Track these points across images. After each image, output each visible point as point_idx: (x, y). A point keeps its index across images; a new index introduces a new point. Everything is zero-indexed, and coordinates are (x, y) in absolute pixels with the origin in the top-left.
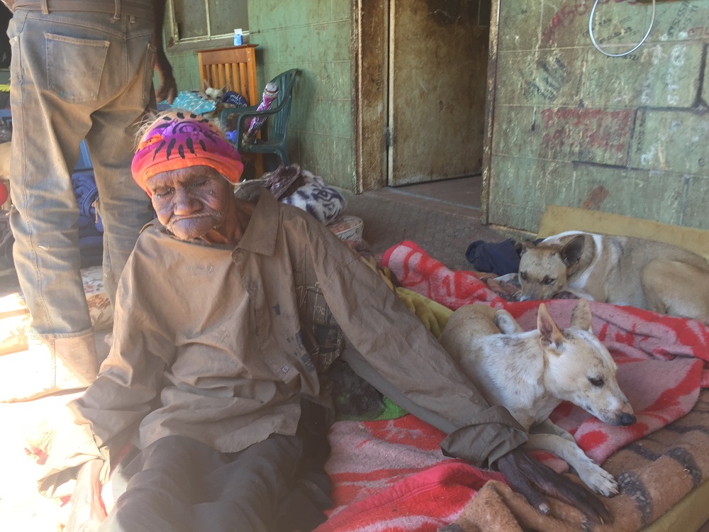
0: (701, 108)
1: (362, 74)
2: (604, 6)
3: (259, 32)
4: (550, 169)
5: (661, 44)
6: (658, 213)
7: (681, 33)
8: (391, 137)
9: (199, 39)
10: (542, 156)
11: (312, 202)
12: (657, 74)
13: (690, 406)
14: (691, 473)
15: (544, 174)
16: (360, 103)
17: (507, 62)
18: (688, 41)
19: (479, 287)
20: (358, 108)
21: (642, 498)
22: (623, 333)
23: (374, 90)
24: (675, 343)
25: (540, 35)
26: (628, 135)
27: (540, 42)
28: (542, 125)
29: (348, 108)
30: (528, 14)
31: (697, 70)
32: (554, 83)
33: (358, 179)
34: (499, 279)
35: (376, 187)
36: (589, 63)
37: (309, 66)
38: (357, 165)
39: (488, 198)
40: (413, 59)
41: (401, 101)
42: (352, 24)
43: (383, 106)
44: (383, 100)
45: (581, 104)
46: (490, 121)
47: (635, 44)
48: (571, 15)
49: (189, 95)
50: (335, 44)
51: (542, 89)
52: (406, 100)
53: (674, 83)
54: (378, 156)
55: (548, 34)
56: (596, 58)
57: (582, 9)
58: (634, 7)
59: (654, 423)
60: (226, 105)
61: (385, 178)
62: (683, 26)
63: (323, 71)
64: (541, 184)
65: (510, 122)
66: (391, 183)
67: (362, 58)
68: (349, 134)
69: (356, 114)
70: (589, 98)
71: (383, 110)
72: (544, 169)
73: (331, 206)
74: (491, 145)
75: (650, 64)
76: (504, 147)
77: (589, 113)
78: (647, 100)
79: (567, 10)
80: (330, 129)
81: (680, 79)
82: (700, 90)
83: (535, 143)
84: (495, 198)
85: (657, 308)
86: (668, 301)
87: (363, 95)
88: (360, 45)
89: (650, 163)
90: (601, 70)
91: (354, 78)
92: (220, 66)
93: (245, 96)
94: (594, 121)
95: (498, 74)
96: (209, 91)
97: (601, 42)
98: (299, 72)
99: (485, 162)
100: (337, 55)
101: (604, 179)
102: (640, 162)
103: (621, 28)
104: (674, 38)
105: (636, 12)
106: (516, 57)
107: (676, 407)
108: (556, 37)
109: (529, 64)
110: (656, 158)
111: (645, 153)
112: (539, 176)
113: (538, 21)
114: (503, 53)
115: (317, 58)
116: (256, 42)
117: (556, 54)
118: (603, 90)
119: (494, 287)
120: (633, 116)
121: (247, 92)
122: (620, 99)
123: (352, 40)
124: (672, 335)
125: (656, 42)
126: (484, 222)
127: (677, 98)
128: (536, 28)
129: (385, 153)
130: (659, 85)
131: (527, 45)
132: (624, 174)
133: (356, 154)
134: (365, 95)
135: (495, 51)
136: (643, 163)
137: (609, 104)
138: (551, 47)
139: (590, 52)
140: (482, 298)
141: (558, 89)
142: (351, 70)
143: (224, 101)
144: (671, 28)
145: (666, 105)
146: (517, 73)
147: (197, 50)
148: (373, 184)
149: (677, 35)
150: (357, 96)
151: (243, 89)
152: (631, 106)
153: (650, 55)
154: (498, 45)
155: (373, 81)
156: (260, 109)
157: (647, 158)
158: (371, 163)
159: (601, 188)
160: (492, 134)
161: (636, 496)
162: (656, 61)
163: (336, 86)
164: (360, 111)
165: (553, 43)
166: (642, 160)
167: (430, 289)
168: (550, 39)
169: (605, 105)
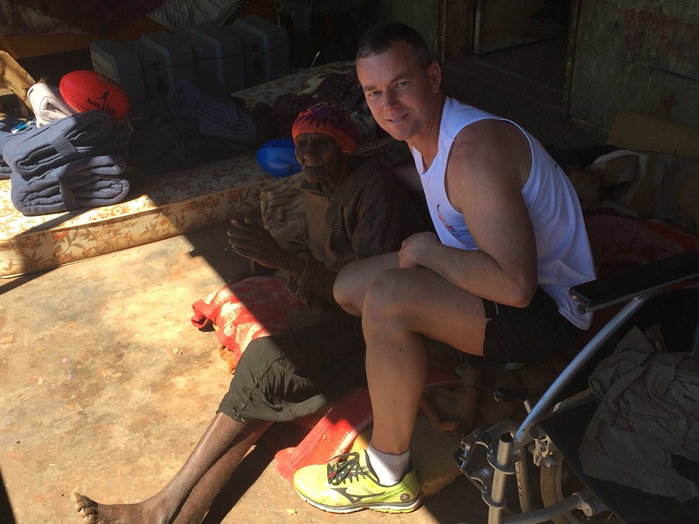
4: (629, 70)
10: (623, 55)
15: (623, 74)
28: (625, 25)
33: (440, 49)
35: (460, 56)
38: (440, 33)
45: (661, 10)
46: (576, 12)
54: (463, 22)
61: (471, 44)
64: (620, 83)
65: (595, 15)
66: (476, 51)
70: (668, 6)
72: (623, 69)
74: (576, 36)
76: (588, 40)
77: (666, 21)
83: (618, 41)
84: (576, 91)
94: (671, 29)
99: (569, 53)
101: (675, 88)
112: (619, 75)
126: (565, 114)
133: (439, 21)
137: (685, 15)
148: (456, 53)
158: (456, 30)
159: (672, 96)
169: (681, 16)
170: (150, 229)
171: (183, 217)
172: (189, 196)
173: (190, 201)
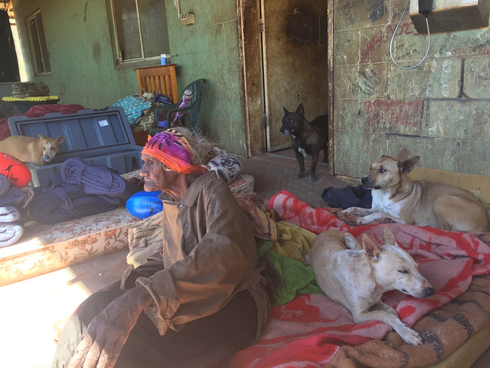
0: (463, 98)
1: (247, 81)
2: (399, 37)
3: (177, 55)
4: (372, 138)
5: (436, 59)
6: (442, 165)
7: (448, 53)
8: (268, 120)
9: (136, 60)
10: (367, 130)
11: (221, 168)
12: (435, 78)
13: (466, 288)
14: (466, 328)
15: (368, 142)
16: (246, 100)
17: (340, 72)
18: (452, 57)
19: (332, 218)
20: (245, 103)
21: (437, 344)
22: (424, 243)
23: (255, 91)
24: (456, 248)
25: (360, 55)
26: (419, 116)
27: (360, 60)
28: (365, 111)
29: (238, 103)
30: (351, 42)
31: (459, 75)
32: (370, 85)
33: (247, 149)
34: (344, 211)
35: (260, 153)
36: (392, 72)
37: (211, 77)
38: (246, 139)
39: (334, 158)
40: (279, 69)
41: (273, 97)
42: (239, 50)
43: (262, 101)
44: (261, 96)
45: (389, 97)
46: (332, 109)
47: (420, 60)
48: (379, 42)
49: (133, 98)
50: (228, 63)
51: (363, 88)
52: (276, 96)
53: (445, 83)
54: (260, 133)
55: (365, 55)
56: (396, 69)
57: (385, 39)
58: (417, 37)
59: (444, 299)
60: (158, 104)
61: (265, 146)
62: (448, 48)
63: (221, 79)
64: (367, 148)
65: (344, 110)
66: (269, 149)
67: (246, 71)
68: (240, 119)
69: (244, 107)
70: (393, 94)
71: (262, 103)
72: (368, 139)
73: (233, 170)
74: (333, 125)
75: (430, 72)
76: (341, 125)
77: (394, 103)
78: (430, 94)
79: (376, 39)
80: (227, 116)
81: (449, 81)
82: (462, 87)
83: (361, 122)
84: (338, 158)
85: (444, 226)
86: (450, 221)
87: (248, 94)
88: (244, 63)
89: (435, 133)
90: (399, 76)
91: (241, 84)
92: (152, 78)
93: (170, 97)
94: (398, 108)
95: (334, 79)
96: (145, 95)
97: (398, 59)
98: (205, 81)
99: (330, 135)
100: (230, 69)
101: (406, 144)
102: (428, 133)
103: (410, 50)
104: (444, 56)
105: (419, 41)
106: (346, 69)
107: (457, 289)
108: (370, 56)
109: (354, 73)
110: (438, 130)
111: (431, 127)
112: (365, 143)
113: (358, 46)
114: (336, 66)
115: (216, 71)
116: (175, 62)
117: (371, 67)
118: (402, 89)
119: (341, 217)
120: (421, 103)
121: (171, 95)
122: (412, 94)
123: (239, 60)
124: (454, 244)
125: (432, 58)
126: (332, 174)
127: (448, 92)
128: (357, 51)
129: (264, 130)
130: (436, 84)
131: (352, 62)
132: (419, 141)
133: (246, 133)
134: (250, 94)
135: (332, 66)
136: (430, 134)
137: (406, 97)
138: (367, 63)
139: (392, 65)
140: (334, 225)
141: (373, 89)
142: (239, 79)
143: (156, 101)
144: (441, 49)
145: (442, 97)
146: (347, 79)
147: (135, 68)
148: (257, 151)
149: (445, 54)
150: (244, 95)
151: (168, 92)
152: (420, 98)
153: (429, 66)
154: (333, 62)
155: (254, 85)
156: (181, 106)
157: (432, 130)
158: (256, 138)
159: (405, 150)
160: (333, 117)
161: (434, 343)
162: (433, 70)
163: (230, 89)
164: (247, 105)
165: (368, 60)
166: (429, 131)
167: (300, 221)
168: (366, 57)
169: (404, 98)
170: (38, 264)
171: (67, 254)
172: (72, 236)
173: (72, 240)
